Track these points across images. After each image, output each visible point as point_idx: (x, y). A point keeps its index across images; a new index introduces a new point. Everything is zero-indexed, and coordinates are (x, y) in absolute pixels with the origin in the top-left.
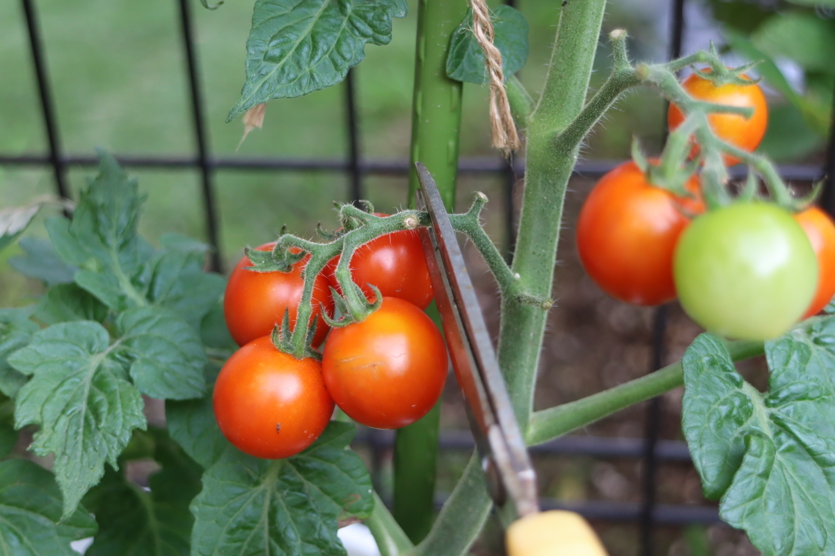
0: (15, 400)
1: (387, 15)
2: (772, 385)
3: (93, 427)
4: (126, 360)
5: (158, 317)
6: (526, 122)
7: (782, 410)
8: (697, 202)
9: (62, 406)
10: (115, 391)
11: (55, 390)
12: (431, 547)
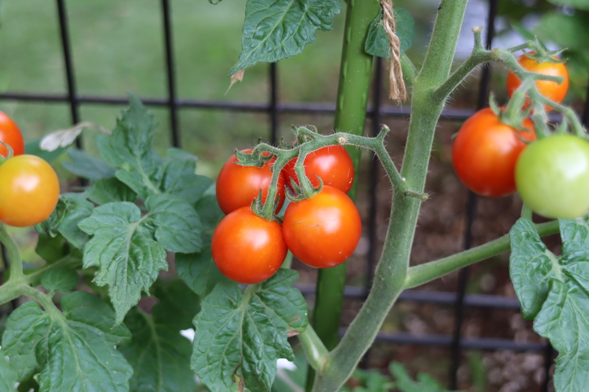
0: (82, 250)
1: (331, 12)
2: (564, 251)
3: (134, 268)
4: (152, 227)
5: (172, 200)
6: (412, 82)
7: (569, 267)
8: (531, 133)
9: (113, 255)
10: (147, 246)
11: (108, 245)
12: (341, 352)
